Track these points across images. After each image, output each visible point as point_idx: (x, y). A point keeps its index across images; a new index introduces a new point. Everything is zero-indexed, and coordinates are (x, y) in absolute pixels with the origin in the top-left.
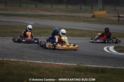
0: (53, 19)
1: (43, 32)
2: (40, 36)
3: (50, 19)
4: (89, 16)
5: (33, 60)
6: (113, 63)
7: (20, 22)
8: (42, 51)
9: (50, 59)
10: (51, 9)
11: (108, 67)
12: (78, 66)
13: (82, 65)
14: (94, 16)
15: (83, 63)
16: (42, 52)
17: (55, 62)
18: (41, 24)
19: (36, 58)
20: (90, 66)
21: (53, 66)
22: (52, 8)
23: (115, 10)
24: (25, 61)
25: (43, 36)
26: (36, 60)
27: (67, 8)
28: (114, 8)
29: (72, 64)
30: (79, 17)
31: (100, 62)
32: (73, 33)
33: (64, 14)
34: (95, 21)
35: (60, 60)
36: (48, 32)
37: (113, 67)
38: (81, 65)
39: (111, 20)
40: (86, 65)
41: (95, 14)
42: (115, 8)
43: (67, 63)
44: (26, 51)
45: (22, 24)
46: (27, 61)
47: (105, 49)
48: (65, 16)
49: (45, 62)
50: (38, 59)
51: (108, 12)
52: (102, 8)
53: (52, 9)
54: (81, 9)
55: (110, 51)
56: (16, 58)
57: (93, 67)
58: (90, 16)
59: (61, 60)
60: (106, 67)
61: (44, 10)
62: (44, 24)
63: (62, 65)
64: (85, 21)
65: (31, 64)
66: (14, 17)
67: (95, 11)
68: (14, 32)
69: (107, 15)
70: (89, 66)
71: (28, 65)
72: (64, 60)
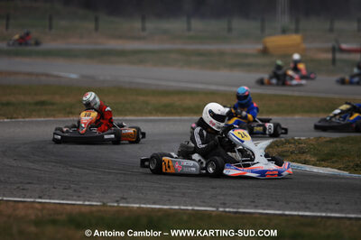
7: (38, 74)
10: (141, 33)
18: (101, 78)
22: (143, 29)
23: (331, 30)
27: (189, 29)
34: (265, 66)
41: (268, 45)
53: (145, 34)
54: (230, 30)
61: (120, 37)
62: (108, 78)
69: (303, 46)
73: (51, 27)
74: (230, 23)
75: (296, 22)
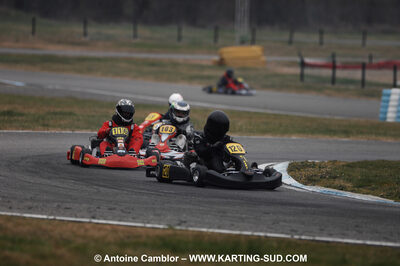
0: (90, 70)
1: (55, 114)
2: (43, 125)
3: (80, 71)
4: (204, 63)
5: (19, 209)
6: (285, 221)
8: (49, 178)
9: (77, 205)
10: (83, 39)
11: (269, 235)
12: (170, 232)
13: (184, 228)
14: (221, 63)
15: (185, 222)
16: (49, 182)
17: (94, 218)
18: (50, 87)
19: (29, 203)
20: (211, 230)
21: (86, 230)
22: (85, 34)
23: (290, 42)
25: (54, 127)
26: (30, 209)
27: (135, 36)
28: (286, 36)
29: (149, 223)
30: (175, 64)
31: (244, 216)
33: (124, 54)
35: (110, 209)
36: (70, 114)
37: (289, 236)
38: (178, 228)
39: (276, 75)
40: (196, 229)
41: (225, 56)
42: (291, 36)
43: (134, 219)
48: (128, 60)
49: (58, 218)
50: (35, 204)
51: (267, 50)
52: (250, 37)
53: (87, 39)
54: (180, 38)
57: (220, 234)
58: (209, 63)
59: (114, 209)
60: (262, 234)
61: (59, 42)
62: (57, 87)
63: (114, 229)
64: (191, 79)
67: (225, 46)
69: (264, 58)
70: (206, 233)
72: (122, 211)
74: (180, 30)
75: (253, 32)
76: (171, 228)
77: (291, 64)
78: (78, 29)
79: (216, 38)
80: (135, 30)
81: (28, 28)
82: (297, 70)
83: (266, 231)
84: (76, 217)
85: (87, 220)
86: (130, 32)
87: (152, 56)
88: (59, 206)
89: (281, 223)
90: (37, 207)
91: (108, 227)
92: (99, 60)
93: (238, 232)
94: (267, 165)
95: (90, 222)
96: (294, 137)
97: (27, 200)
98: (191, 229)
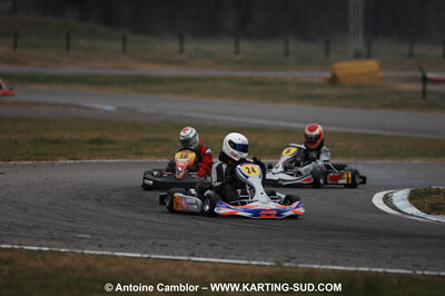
0: (188, 91)
1: (149, 140)
2: (136, 154)
4: (315, 80)
5: (110, 247)
6: (406, 255)
7: (66, 106)
8: (143, 212)
9: (173, 242)
10: (179, 57)
11: (388, 270)
12: (278, 269)
13: (293, 265)
14: (334, 81)
15: (294, 258)
16: (142, 216)
17: (193, 255)
18: (144, 111)
19: (121, 241)
20: (323, 267)
21: (185, 269)
22: (182, 51)
23: (411, 55)
24: (78, 251)
25: (148, 155)
26: (122, 247)
27: (237, 52)
28: (405, 49)
29: (254, 260)
30: (282, 83)
31: (360, 250)
32: (261, 143)
33: (225, 73)
34: (339, 98)
35: (211, 245)
36: (166, 140)
37: (410, 272)
38: (287, 264)
39: (396, 92)
40: (307, 266)
41: (338, 72)
42: (411, 49)
43: (238, 256)
44: (85, 212)
45: (74, 110)
46: (86, 252)
47: (378, 200)
49: (153, 256)
50: (128, 241)
51: (385, 65)
52: (365, 50)
53: (184, 57)
54: (287, 53)
55: (395, 208)
56: (44, 242)
58: (320, 81)
59: (216, 245)
60: (380, 270)
61: (155, 60)
62: (152, 111)
63: (216, 267)
64: (302, 98)
65: (100, 265)
66: (44, 87)
67: (338, 60)
68: (43, 141)
69: (381, 74)
70: (318, 269)
71: (88, 269)
72: (224, 247)
73: (68, 48)
74: (287, 44)
75: (369, 45)
76: (279, 265)
77: (412, 80)
78: (173, 45)
79: (327, 52)
80: (237, 45)
81: (117, 46)
82: (418, 87)
83: (386, 267)
84: (173, 255)
85: (186, 258)
86: (232, 48)
87: (256, 74)
88: (154, 243)
89: (402, 258)
90: (129, 244)
91: (208, 265)
92: (197, 79)
93: (354, 269)
94: (385, 192)
95: (189, 260)
96: (416, 161)
97: (118, 237)
98: (302, 266)
